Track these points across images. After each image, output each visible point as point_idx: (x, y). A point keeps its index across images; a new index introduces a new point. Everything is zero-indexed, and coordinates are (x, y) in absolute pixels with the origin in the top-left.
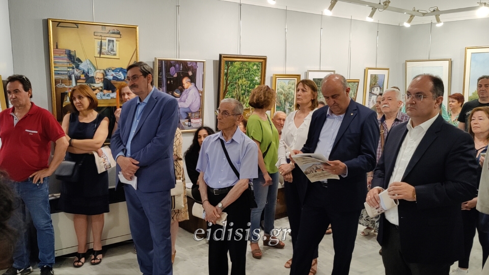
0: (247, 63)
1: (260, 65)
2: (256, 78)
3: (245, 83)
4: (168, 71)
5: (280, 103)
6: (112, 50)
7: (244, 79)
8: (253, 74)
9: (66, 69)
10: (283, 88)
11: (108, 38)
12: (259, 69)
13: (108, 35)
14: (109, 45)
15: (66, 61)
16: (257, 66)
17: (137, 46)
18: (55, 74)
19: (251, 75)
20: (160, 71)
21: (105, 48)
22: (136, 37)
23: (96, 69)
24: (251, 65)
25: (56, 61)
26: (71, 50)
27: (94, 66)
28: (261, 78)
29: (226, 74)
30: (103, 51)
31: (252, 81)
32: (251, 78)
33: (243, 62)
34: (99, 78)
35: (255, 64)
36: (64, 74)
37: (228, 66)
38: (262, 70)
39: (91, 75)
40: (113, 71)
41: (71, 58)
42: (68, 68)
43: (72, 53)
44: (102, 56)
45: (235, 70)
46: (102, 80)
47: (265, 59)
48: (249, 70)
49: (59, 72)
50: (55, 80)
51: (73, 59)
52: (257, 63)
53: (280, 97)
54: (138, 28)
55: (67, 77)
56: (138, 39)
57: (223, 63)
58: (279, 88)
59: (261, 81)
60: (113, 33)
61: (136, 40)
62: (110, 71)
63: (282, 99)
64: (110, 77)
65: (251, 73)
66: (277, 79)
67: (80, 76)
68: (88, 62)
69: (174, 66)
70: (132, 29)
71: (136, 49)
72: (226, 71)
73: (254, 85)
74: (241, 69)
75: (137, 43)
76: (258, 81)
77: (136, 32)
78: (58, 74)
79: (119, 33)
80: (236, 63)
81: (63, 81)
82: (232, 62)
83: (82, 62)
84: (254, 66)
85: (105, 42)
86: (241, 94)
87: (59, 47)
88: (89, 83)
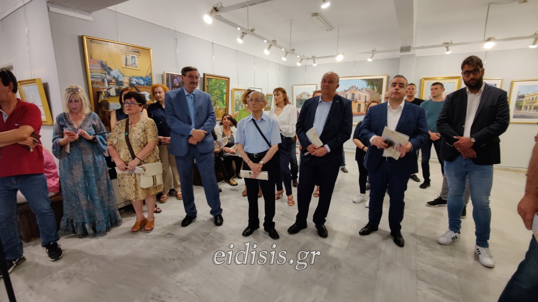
0: (219, 80)
1: (226, 82)
2: (224, 90)
3: (218, 92)
4: (172, 81)
5: (237, 106)
6: (135, 64)
7: (218, 90)
8: (222, 87)
9: (99, 74)
10: (238, 97)
11: (131, 55)
12: (225, 85)
13: (131, 52)
14: (132, 60)
15: (99, 69)
16: (225, 83)
17: (151, 62)
18: (91, 77)
19: (221, 88)
20: (168, 81)
21: (130, 62)
22: (150, 56)
23: (124, 76)
24: (221, 82)
25: (91, 68)
26: (103, 61)
27: (122, 74)
28: (227, 90)
29: (208, 86)
30: (128, 63)
31: (222, 91)
32: (221, 90)
33: (217, 79)
34: (126, 83)
35: (223, 81)
36: (98, 78)
37: (208, 81)
38: (227, 85)
39: (120, 80)
40: (136, 78)
41: (103, 67)
42: (101, 73)
43: (104, 63)
44: (127, 67)
45: (213, 84)
46: (129, 84)
47: (229, 79)
48: (220, 84)
49: (94, 76)
50: (92, 82)
51: (105, 68)
52: (224, 81)
53: (236, 102)
54: (151, 50)
55: (101, 80)
56: (151, 58)
57: (206, 79)
58: (236, 97)
59: (227, 92)
60: (135, 52)
61: (150, 58)
62: (133, 78)
63: (238, 103)
64: (134, 83)
65: (222, 86)
66: (235, 91)
67: (111, 80)
68: (118, 71)
69: (177, 78)
70: (147, 50)
71: (151, 65)
72: (207, 84)
73: (223, 94)
74: (216, 83)
75: (151, 60)
76: (225, 92)
77: (150, 52)
78: (94, 77)
79: (138, 52)
80: (213, 79)
81: (97, 83)
82: (211, 79)
83: (112, 70)
84: (223, 82)
85: (129, 58)
86: (216, 99)
87: (93, 58)
88: (119, 85)
